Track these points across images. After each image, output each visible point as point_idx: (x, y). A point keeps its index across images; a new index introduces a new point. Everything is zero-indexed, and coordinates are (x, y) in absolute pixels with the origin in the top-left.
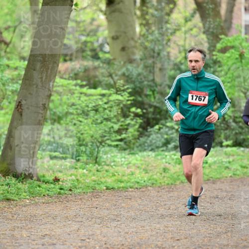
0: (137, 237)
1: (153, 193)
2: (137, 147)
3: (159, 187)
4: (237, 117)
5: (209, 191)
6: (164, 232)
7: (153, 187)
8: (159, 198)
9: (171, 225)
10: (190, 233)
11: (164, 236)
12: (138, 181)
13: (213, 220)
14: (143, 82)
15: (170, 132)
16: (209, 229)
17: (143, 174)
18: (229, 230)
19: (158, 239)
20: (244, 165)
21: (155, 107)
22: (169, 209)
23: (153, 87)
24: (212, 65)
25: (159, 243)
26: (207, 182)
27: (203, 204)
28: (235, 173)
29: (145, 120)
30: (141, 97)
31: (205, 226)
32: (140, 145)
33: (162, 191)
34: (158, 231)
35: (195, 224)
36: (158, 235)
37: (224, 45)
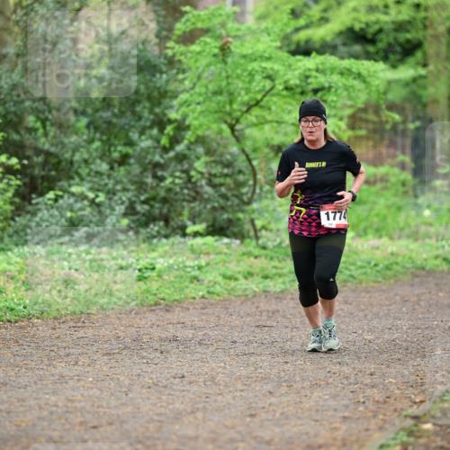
0: (10, 422)
1: (43, 331)
2: (10, 236)
3: (55, 318)
4: (215, 176)
5: (158, 326)
6: (67, 412)
7: (43, 319)
8: (55, 342)
9: (79, 397)
10: (120, 413)
11: (66, 419)
12: (13, 305)
13: (165, 387)
14: (22, 102)
15: (79, 205)
16: (159, 405)
17: (22, 292)
18: (200, 406)
19: (53, 426)
20: (229, 273)
21: (48, 154)
22: (76, 363)
23: (43, 112)
24: (164, 68)
25: (56, 434)
26: (153, 308)
27: (145, 354)
28: (212, 289)
29: (27, 180)
30: (18, 132)
31: (148, 399)
32: (16, 232)
33: (62, 326)
34: (54, 409)
35: (130, 395)
36: (54, 417)
37: (189, 27)
